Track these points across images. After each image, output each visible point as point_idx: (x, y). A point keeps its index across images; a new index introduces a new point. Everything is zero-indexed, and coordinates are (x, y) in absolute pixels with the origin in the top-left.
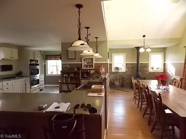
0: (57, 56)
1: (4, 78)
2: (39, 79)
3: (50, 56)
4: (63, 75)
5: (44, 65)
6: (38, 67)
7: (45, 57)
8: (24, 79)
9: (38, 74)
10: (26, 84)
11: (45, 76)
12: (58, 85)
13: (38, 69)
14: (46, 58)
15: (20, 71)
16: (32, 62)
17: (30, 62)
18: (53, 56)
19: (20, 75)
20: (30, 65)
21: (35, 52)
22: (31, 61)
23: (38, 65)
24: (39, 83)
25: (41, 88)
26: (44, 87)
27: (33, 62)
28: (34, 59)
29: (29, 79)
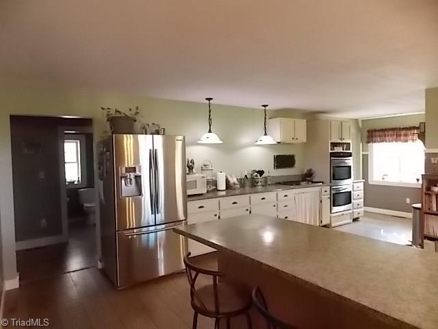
0: (403, 132)
1: (279, 183)
2: (350, 192)
3: (381, 133)
4: (428, 189)
5: (363, 155)
6: (350, 161)
7: (366, 134)
8: (317, 189)
9: (350, 177)
10: (321, 202)
11: (366, 185)
12: (410, 215)
13: (350, 167)
14: (368, 137)
15: (309, 169)
16: (335, 148)
17: (331, 150)
18: (391, 133)
19: (308, 178)
20: (332, 155)
21: (343, 124)
22: (334, 145)
23: (350, 155)
24: (350, 203)
25: (355, 216)
26: (362, 214)
27: (339, 149)
28: (340, 141)
29: (328, 189)
